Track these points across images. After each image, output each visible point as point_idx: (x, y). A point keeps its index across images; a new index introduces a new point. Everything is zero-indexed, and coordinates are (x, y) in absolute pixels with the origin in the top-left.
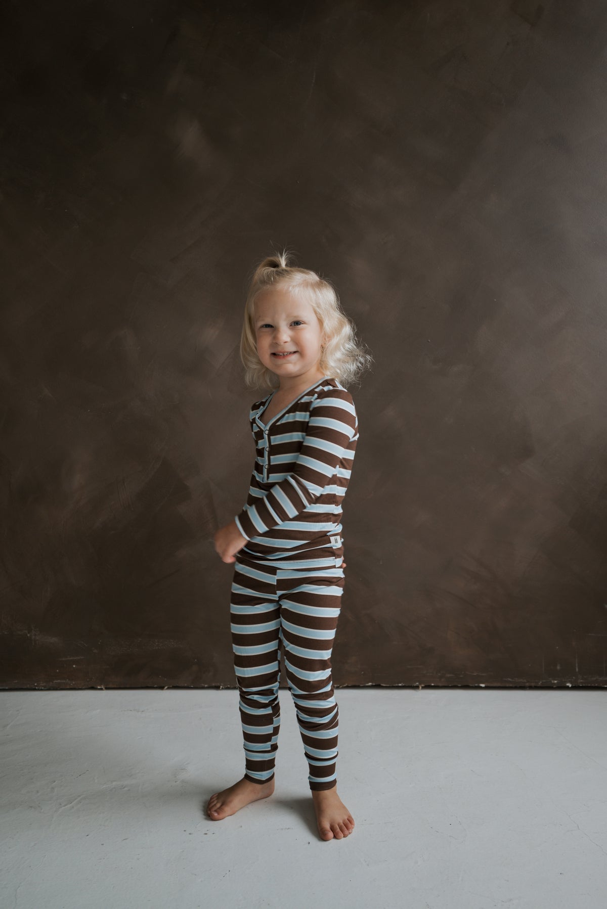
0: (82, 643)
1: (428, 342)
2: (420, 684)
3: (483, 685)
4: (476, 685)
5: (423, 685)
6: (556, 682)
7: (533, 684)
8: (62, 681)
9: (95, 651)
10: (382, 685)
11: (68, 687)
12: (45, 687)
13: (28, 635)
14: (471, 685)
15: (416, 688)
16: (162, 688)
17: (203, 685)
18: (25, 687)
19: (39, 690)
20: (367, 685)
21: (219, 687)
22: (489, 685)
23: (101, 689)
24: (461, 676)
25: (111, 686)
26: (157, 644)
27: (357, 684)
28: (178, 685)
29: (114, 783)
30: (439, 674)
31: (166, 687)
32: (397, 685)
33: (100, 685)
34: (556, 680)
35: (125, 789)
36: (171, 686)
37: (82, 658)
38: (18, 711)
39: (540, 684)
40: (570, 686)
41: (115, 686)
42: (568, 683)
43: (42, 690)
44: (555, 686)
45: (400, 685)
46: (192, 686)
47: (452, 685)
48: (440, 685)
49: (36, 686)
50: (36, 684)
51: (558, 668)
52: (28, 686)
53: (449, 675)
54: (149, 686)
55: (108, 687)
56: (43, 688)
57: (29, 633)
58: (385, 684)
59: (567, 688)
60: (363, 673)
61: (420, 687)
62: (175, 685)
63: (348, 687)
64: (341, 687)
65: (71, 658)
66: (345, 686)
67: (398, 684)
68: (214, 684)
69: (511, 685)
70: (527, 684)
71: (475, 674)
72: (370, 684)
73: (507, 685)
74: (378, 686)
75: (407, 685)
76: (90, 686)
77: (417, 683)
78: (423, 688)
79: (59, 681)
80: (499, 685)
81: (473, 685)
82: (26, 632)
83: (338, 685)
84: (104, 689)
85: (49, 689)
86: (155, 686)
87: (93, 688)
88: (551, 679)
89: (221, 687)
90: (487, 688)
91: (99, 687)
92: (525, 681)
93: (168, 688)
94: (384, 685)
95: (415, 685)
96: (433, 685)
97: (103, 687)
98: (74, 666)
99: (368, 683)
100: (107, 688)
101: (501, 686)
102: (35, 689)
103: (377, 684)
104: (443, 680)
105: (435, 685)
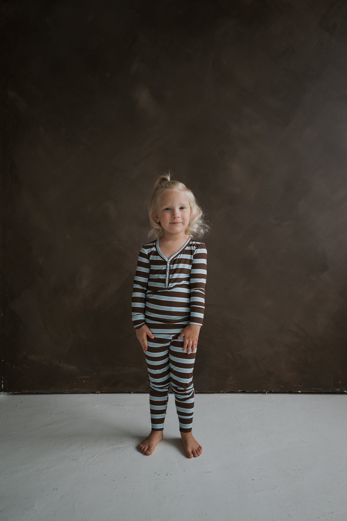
0: (88, 369)
1: (272, 208)
3: (300, 392)
4: (296, 391)
5: (268, 392)
6: (338, 390)
7: (326, 391)
8: (78, 389)
9: (95, 373)
10: (246, 391)
11: (81, 392)
12: (68, 392)
13: (60, 365)
14: (293, 392)
15: (264, 393)
16: (130, 393)
18: (58, 392)
19: (65, 393)
20: (238, 391)
22: (303, 391)
23: (98, 393)
24: (288, 387)
25: (103, 392)
26: (127, 369)
27: (233, 391)
28: (138, 391)
30: (277, 386)
31: (132, 392)
32: (254, 391)
33: (98, 391)
37: (88, 377)
39: (330, 391)
40: (346, 392)
41: (106, 392)
42: (345, 390)
43: (67, 394)
44: (338, 392)
45: (256, 391)
46: (146, 392)
47: (284, 391)
48: (277, 391)
49: (64, 392)
51: (340, 382)
52: (60, 391)
53: (281, 386)
54: (123, 391)
55: (102, 392)
57: (60, 364)
58: (248, 391)
59: (344, 393)
60: (236, 385)
61: (267, 393)
62: (137, 391)
63: (228, 392)
65: (82, 377)
66: (226, 392)
70: (323, 391)
71: (296, 386)
72: (240, 391)
73: (313, 392)
74: (244, 392)
75: (260, 391)
76: (92, 392)
78: (268, 393)
79: (76, 389)
80: (308, 391)
81: (295, 392)
82: (59, 364)
85: (71, 393)
86: (127, 392)
87: (94, 393)
88: (336, 388)
90: (302, 393)
91: (97, 392)
92: (322, 389)
93: (134, 393)
95: (264, 391)
96: (273, 391)
98: (84, 381)
100: (101, 393)
101: (310, 392)
102: (63, 393)
103: (244, 391)
104: (278, 389)
105: (275, 391)
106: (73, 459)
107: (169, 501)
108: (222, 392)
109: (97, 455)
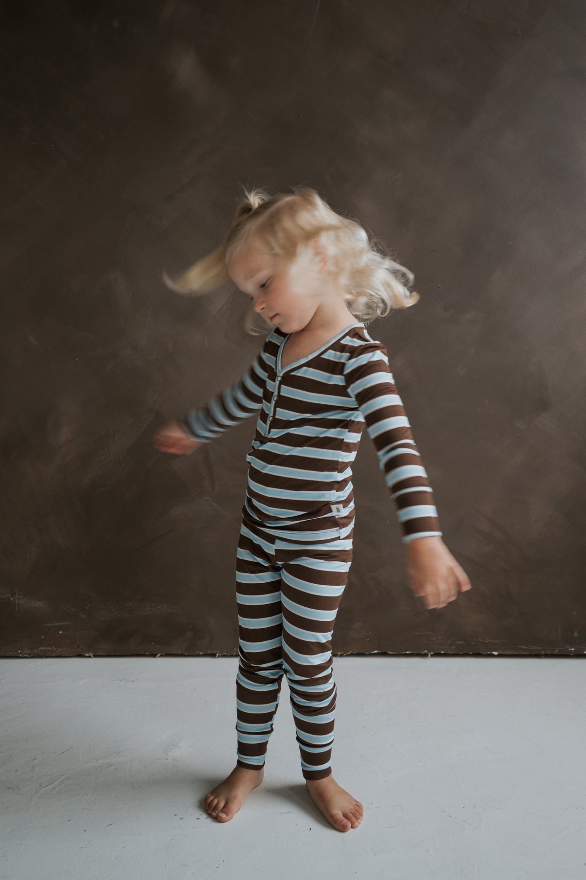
0: (69, 607)
1: (439, 287)
2: (429, 651)
3: (496, 653)
4: (489, 653)
5: (432, 653)
6: (573, 649)
7: (549, 652)
8: (48, 648)
9: (83, 616)
10: (388, 652)
11: (54, 655)
12: (29, 654)
13: (12, 599)
14: (483, 653)
15: (425, 655)
16: (154, 655)
17: (198, 652)
18: (8, 655)
19: (22, 657)
20: (373, 652)
21: (216, 655)
22: (502, 653)
23: (90, 657)
24: (473, 643)
25: (99, 653)
26: (149, 608)
27: (363, 652)
28: (171, 652)
29: (100, 761)
30: (450, 641)
31: (159, 655)
32: (404, 653)
33: (88, 653)
34: (573, 647)
35: (111, 768)
36: (164, 654)
37: (69, 623)
39: (556, 652)
41: (104, 654)
43: (26, 657)
44: (572, 655)
45: (408, 653)
46: (187, 654)
47: (464, 652)
48: (450, 652)
50: (19, 652)
51: (576, 634)
52: (11, 653)
53: (459, 643)
54: (140, 653)
55: (96, 654)
56: (27, 656)
57: (12, 597)
58: (392, 652)
60: (368, 640)
61: (429, 655)
62: (168, 653)
63: (352, 655)
64: (345, 655)
65: (58, 624)
66: (349, 653)
67: (406, 651)
68: (210, 651)
69: (525, 653)
70: (543, 652)
71: (488, 641)
72: (376, 651)
73: (522, 653)
74: (384, 654)
75: (415, 653)
76: (77, 654)
77: (426, 651)
78: (432, 656)
79: (44, 648)
80: (513, 652)
81: (486, 653)
82: (10, 595)
83: (342, 653)
84: (92, 656)
85: (34, 657)
86: (147, 654)
87: (80, 656)
88: (568, 646)
89: (217, 654)
90: (500, 656)
91: (87, 655)
92: (540, 648)
93: (161, 656)
94: (390, 653)
95: (423, 653)
96: (442, 652)
97: (91, 654)
98: (61, 632)
99: (373, 650)
100: (95, 656)
101: (515, 653)
102: (18, 657)
103: (383, 651)
104: (453, 647)
105: (446, 652)
108: (339, 653)
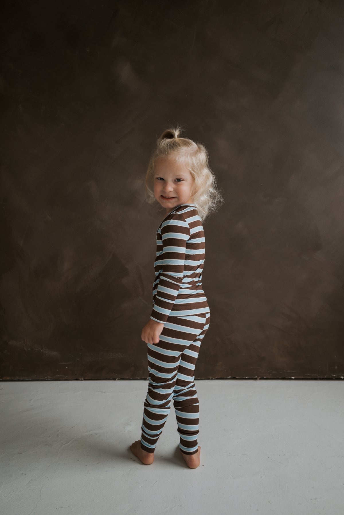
0: (71, 354)
2: (258, 377)
3: (293, 378)
4: (290, 377)
5: (260, 378)
6: (334, 376)
7: (322, 377)
8: (60, 376)
9: (78, 359)
10: (236, 378)
11: (64, 379)
13: (41, 351)
14: (287, 378)
15: (256, 379)
16: (115, 379)
17: (137, 378)
18: (40, 379)
19: (47, 380)
20: (228, 377)
22: (296, 377)
23: (82, 380)
24: (281, 373)
25: (86, 378)
26: (111, 355)
27: (223, 377)
28: (123, 378)
29: (91, 432)
30: (269, 372)
31: (117, 379)
32: (245, 378)
33: (81, 378)
34: (334, 375)
36: (120, 379)
37: (71, 363)
38: (37, 392)
39: (326, 377)
40: (343, 378)
41: (89, 379)
42: (341, 376)
43: (49, 380)
44: (334, 378)
45: (247, 377)
46: (131, 379)
47: (276, 377)
48: (269, 377)
49: (46, 378)
50: (46, 377)
51: (336, 368)
52: (42, 378)
53: (274, 372)
54: (108, 378)
55: (85, 379)
56: (50, 379)
57: (42, 350)
59: (341, 379)
60: (226, 371)
61: (258, 379)
63: (217, 379)
64: (214, 379)
65: (65, 363)
66: (216, 378)
67: (246, 377)
68: (143, 377)
69: (309, 378)
70: (318, 377)
71: (289, 372)
72: (230, 377)
73: (307, 378)
74: (234, 378)
75: (250, 378)
76: (75, 379)
77: (256, 377)
79: (58, 376)
80: (302, 377)
81: (288, 378)
82: (41, 349)
83: (212, 378)
84: (83, 380)
85: (53, 380)
86: (111, 378)
87: (77, 379)
88: (332, 374)
90: (295, 379)
91: (80, 379)
92: (317, 375)
93: (118, 380)
94: (238, 378)
95: (255, 378)
96: (265, 377)
97: (82, 379)
98: (67, 368)
99: (229, 376)
100: (85, 380)
101: (304, 378)
102: (45, 380)
104: (271, 375)
105: (267, 377)
106: (47, 445)
107: (142, 487)
108: (211, 378)
109: (71, 441)
